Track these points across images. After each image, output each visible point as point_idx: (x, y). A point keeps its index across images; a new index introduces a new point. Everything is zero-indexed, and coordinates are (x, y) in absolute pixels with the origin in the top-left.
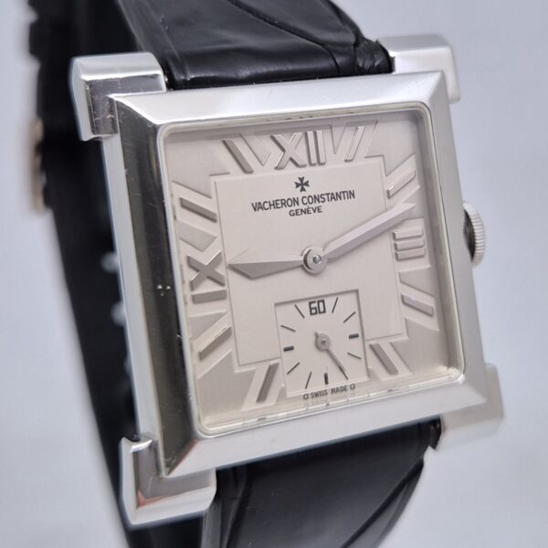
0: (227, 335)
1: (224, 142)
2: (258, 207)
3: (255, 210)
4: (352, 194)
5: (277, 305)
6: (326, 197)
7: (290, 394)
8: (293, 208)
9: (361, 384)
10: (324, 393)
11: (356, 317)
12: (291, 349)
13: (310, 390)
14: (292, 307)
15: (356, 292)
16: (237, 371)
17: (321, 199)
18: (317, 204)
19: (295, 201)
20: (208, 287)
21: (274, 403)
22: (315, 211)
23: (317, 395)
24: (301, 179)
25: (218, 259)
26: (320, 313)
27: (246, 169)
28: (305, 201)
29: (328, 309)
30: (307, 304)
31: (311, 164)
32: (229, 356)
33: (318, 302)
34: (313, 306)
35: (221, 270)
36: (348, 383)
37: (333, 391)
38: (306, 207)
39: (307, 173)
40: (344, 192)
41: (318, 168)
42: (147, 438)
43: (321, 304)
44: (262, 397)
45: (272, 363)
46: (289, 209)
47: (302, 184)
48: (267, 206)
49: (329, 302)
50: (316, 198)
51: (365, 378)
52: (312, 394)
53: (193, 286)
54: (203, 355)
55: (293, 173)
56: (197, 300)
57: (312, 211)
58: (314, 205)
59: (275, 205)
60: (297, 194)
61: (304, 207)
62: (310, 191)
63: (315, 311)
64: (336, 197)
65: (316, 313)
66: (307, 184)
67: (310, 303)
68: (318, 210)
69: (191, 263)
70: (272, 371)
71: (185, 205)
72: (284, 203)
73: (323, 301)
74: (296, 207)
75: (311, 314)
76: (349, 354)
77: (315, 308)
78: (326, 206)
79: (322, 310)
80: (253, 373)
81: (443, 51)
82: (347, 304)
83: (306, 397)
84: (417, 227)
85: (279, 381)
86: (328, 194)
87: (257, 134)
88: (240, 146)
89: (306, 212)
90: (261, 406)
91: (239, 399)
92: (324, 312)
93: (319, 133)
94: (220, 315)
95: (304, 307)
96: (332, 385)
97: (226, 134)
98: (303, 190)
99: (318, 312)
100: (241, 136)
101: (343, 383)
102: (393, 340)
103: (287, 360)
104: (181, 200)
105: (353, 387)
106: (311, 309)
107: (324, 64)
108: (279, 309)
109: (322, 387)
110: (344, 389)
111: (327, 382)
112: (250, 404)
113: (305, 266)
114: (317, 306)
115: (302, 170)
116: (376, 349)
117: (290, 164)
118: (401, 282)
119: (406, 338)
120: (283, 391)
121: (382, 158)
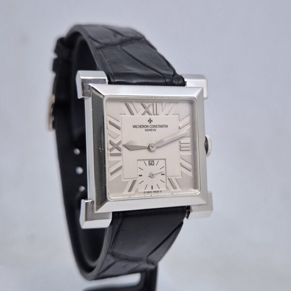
0: (120, 168)
1: (125, 104)
2: (135, 127)
4: (167, 126)
5: (138, 160)
7: (139, 191)
9: (164, 191)
10: (151, 192)
11: (164, 168)
12: (141, 176)
13: (146, 191)
14: (143, 162)
15: (165, 159)
16: (123, 180)
18: (155, 128)
19: (147, 126)
20: (115, 151)
21: (134, 193)
22: (153, 131)
23: (148, 192)
24: (150, 119)
25: (120, 142)
26: (152, 165)
27: (132, 114)
29: (155, 164)
31: (154, 115)
32: (121, 175)
35: (120, 146)
36: (159, 190)
37: (154, 192)
39: (152, 117)
40: (164, 125)
41: (156, 116)
42: (90, 199)
43: (153, 162)
44: (130, 190)
45: (135, 179)
46: (145, 128)
47: (150, 121)
48: (138, 127)
49: (156, 162)
50: (154, 126)
51: (166, 189)
53: (111, 150)
54: (112, 174)
55: (147, 117)
56: (112, 155)
58: (153, 129)
59: (140, 127)
60: (148, 124)
61: (150, 129)
62: (153, 123)
63: (150, 164)
64: (161, 126)
66: (152, 121)
67: (149, 161)
68: (155, 130)
69: (111, 143)
70: (134, 182)
71: (110, 123)
72: (144, 126)
74: (148, 128)
76: (161, 180)
78: (158, 129)
80: (128, 181)
81: (204, 81)
82: (162, 163)
84: (188, 140)
85: (136, 186)
86: (159, 125)
87: (137, 102)
88: (130, 105)
89: (151, 130)
90: (129, 193)
91: (122, 190)
93: (158, 104)
94: (119, 161)
95: (147, 162)
96: (154, 190)
97: (126, 101)
98: (150, 123)
100: (131, 102)
101: (158, 190)
102: (177, 178)
103: (140, 179)
104: (110, 121)
105: (161, 191)
107: (161, 81)
108: (139, 162)
109: (151, 190)
110: (158, 192)
111: (152, 189)
112: (126, 192)
113: (149, 148)
114: (151, 162)
115: (151, 116)
116: (170, 180)
117: (147, 114)
118: (181, 158)
119: (181, 177)
120: (137, 190)
121: (179, 115)
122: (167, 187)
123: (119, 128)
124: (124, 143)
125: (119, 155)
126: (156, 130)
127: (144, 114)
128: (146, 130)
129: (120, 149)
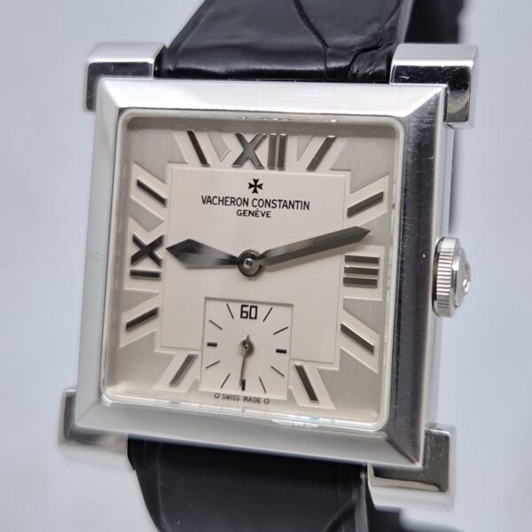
0: (153, 314)
1: (189, 133)
2: (207, 200)
3: (204, 202)
4: (306, 205)
5: (207, 299)
6: (278, 203)
7: (202, 389)
8: (242, 208)
9: (278, 402)
10: (235, 398)
11: (287, 332)
12: (214, 345)
13: (223, 391)
14: (225, 304)
15: (291, 306)
16: (157, 350)
17: (272, 205)
18: (267, 209)
19: (245, 202)
21: (184, 391)
22: (263, 215)
23: (228, 397)
24: (256, 181)
26: (251, 318)
28: (256, 203)
29: (261, 315)
30: (239, 305)
31: (271, 168)
32: (152, 335)
33: (251, 307)
34: (244, 309)
36: (262, 396)
37: (245, 398)
38: (255, 209)
40: (298, 202)
43: (254, 310)
44: (176, 380)
45: (192, 353)
46: (237, 208)
47: (255, 186)
48: (216, 201)
49: (262, 310)
50: (267, 203)
51: (284, 397)
52: (223, 395)
54: (130, 326)
55: (249, 172)
56: (134, 274)
57: (260, 214)
58: (264, 209)
59: (224, 201)
60: (249, 194)
61: (252, 209)
62: (261, 194)
63: (246, 315)
64: (289, 205)
65: (246, 317)
66: (260, 186)
67: (242, 306)
68: (267, 214)
69: (136, 241)
70: (190, 360)
72: (233, 201)
73: (256, 307)
74: (245, 208)
75: (242, 317)
76: (272, 367)
77: (247, 313)
78: (276, 212)
79: (253, 315)
80: (172, 356)
82: (280, 316)
83: (217, 396)
85: (193, 373)
86: (280, 201)
88: (201, 138)
89: (255, 214)
90: (171, 389)
92: (256, 318)
94: (152, 295)
95: (236, 309)
96: (247, 393)
98: (255, 191)
99: (249, 316)
100: (206, 131)
102: (322, 367)
103: (208, 355)
104: (139, 181)
105: (267, 401)
106: (242, 312)
108: (209, 304)
109: (238, 392)
110: (258, 400)
111: (243, 388)
114: (249, 311)
115: (260, 172)
116: (300, 370)
117: (248, 164)
118: (344, 309)
119: (337, 369)
120: (196, 384)
121: (349, 173)
122: (290, 393)
123: (162, 201)
124: (171, 241)
125: (155, 276)
126: (271, 215)
127: (238, 163)
128: (240, 214)
129: (158, 261)
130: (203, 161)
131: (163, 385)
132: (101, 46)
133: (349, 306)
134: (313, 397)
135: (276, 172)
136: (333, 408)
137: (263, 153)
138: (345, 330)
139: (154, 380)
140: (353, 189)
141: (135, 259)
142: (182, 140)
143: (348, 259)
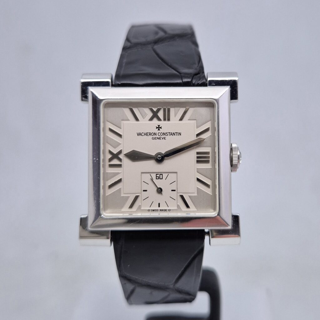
0: (120, 181)
1: (130, 109)
2: (139, 134)
3: (138, 135)
4: (180, 134)
5: (142, 173)
6: (168, 134)
7: (142, 208)
8: (154, 136)
9: (173, 210)
10: (157, 210)
11: (175, 183)
12: (146, 191)
13: (152, 208)
14: (149, 174)
15: (177, 173)
16: (122, 195)
17: (166, 134)
18: (164, 136)
19: (155, 134)
20: (116, 162)
21: (135, 210)
22: (163, 139)
23: (153, 210)
24: (159, 126)
25: (120, 152)
26: (160, 179)
28: (159, 134)
29: (164, 178)
30: (155, 174)
31: (165, 120)
32: (120, 189)
33: (160, 175)
34: (157, 176)
35: (121, 156)
37: (161, 210)
38: (159, 137)
39: (162, 123)
40: (176, 133)
43: (161, 176)
44: (131, 206)
45: (137, 195)
46: (152, 137)
47: (159, 128)
48: (143, 134)
49: (165, 175)
50: (164, 134)
51: (176, 208)
52: (151, 210)
54: (110, 187)
55: (155, 122)
56: (111, 166)
57: (161, 138)
58: (163, 136)
59: (146, 134)
60: (156, 131)
61: (158, 137)
62: (162, 131)
64: (173, 134)
65: (158, 179)
66: (161, 128)
67: (156, 175)
68: (165, 138)
69: (110, 152)
70: (137, 198)
72: (150, 134)
73: (162, 175)
74: (155, 136)
75: (156, 179)
76: (170, 197)
77: (158, 177)
78: (168, 137)
79: (161, 178)
80: (128, 197)
82: (172, 177)
83: (149, 210)
85: (139, 202)
86: (169, 133)
88: (135, 110)
89: (159, 138)
90: (130, 210)
92: (162, 179)
94: (118, 173)
95: (154, 176)
96: (161, 208)
97: (131, 105)
98: (159, 130)
99: (159, 178)
100: (137, 107)
101: (166, 208)
102: (190, 195)
103: (145, 195)
104: (110, 129)
105: (169, 210)
106: (156, 177)
108: (143, 175)
109: (157, 208)
110: (166, 210)
111: (159, 206)
114: (159, 176)
115: (160, 122)
116: (182, 197)
117: (155, 119)
118: (197, 172)
119: (197, 195)
120: (140, 207)
121: (195, 121)
122: (178, 206)
123: (120, 136)
124: (125, 151)
125: (120, 166)
126: (166, 138)
127: (151, 119)
128: (153, 139)
129: (120, 160)
130: (137, 119)
131: (126, 208)
132: (84, 75)
133: (199, 171)
134: (188, 206)
135: (166, 122)
136: (196, 210)
137: (161, 114)
138: (198, 180)
139: (122, 207)
140: (198, 127)
141: (110, 160)
142: (127, 111)
143: (198, 153)
